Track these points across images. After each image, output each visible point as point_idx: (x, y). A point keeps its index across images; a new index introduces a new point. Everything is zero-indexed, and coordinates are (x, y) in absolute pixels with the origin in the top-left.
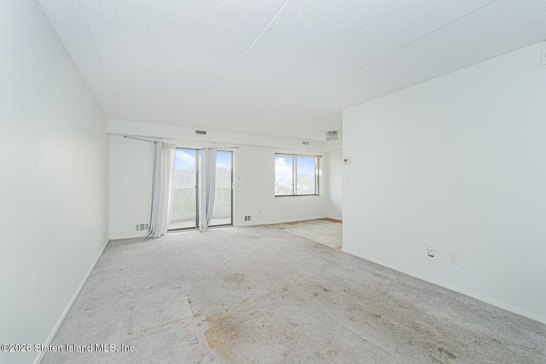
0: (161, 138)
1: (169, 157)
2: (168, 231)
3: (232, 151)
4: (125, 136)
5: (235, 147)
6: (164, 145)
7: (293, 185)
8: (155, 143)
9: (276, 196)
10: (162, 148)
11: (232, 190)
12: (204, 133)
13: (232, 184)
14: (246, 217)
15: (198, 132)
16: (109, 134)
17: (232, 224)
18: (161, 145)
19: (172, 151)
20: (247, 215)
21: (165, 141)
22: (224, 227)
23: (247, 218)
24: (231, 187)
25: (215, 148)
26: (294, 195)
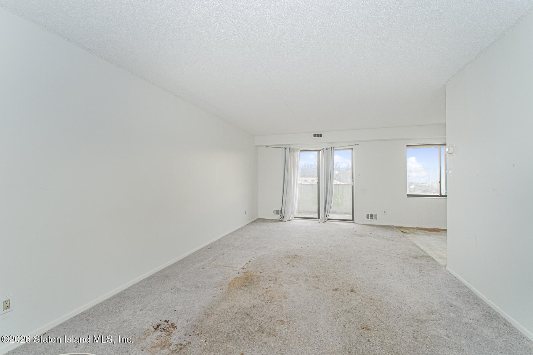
0: (289, 145)
1: (294, 158)
2: (295, 217)
3: (353, 149)
4: (267, 147)
5: (354, 144)
6: (291, 150)
7: (440, 182)
8: (285, 149)
9: (408, 195)
10: (289, 152)
11: (353, 187)
12: (320, 135)
13: (352, 181)
14: (368, 215)
15: (315, 136)
16: (258, 146)
17: (353, 220)
18: (289, 150)
19: (298, 154)
20: (369, 214)
21: (292, 147)
22: (345, 222)
23: (371, 216)
24: (351, 184)
25: (333, 148)
26: (441, 194)
